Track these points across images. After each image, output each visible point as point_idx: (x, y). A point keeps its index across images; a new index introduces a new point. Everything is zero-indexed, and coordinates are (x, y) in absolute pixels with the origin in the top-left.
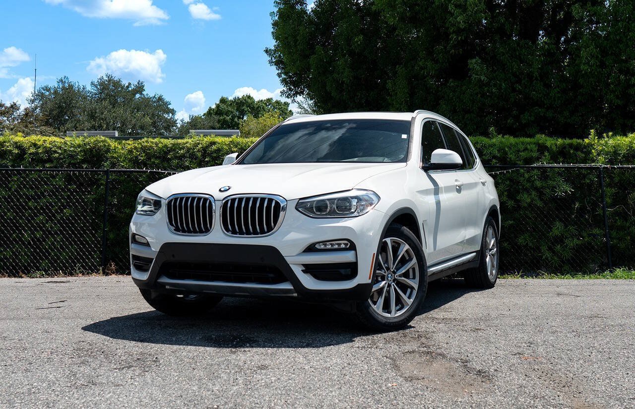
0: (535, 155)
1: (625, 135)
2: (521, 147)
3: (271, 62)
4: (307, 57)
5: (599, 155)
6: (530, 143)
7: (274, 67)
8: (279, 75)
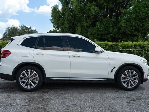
0: (104, 46)
1: (127, 42)
2: (101, 44)
3: (51, 22)
4: (58, 21)
5: (120, 47)
6: (104, 44)
7: (52, 23)
8: (53, 25)
